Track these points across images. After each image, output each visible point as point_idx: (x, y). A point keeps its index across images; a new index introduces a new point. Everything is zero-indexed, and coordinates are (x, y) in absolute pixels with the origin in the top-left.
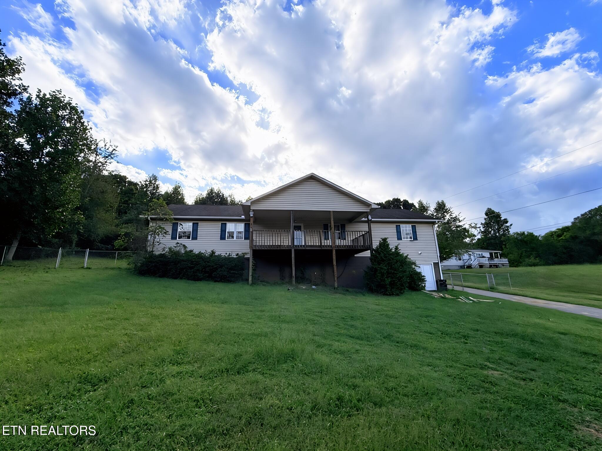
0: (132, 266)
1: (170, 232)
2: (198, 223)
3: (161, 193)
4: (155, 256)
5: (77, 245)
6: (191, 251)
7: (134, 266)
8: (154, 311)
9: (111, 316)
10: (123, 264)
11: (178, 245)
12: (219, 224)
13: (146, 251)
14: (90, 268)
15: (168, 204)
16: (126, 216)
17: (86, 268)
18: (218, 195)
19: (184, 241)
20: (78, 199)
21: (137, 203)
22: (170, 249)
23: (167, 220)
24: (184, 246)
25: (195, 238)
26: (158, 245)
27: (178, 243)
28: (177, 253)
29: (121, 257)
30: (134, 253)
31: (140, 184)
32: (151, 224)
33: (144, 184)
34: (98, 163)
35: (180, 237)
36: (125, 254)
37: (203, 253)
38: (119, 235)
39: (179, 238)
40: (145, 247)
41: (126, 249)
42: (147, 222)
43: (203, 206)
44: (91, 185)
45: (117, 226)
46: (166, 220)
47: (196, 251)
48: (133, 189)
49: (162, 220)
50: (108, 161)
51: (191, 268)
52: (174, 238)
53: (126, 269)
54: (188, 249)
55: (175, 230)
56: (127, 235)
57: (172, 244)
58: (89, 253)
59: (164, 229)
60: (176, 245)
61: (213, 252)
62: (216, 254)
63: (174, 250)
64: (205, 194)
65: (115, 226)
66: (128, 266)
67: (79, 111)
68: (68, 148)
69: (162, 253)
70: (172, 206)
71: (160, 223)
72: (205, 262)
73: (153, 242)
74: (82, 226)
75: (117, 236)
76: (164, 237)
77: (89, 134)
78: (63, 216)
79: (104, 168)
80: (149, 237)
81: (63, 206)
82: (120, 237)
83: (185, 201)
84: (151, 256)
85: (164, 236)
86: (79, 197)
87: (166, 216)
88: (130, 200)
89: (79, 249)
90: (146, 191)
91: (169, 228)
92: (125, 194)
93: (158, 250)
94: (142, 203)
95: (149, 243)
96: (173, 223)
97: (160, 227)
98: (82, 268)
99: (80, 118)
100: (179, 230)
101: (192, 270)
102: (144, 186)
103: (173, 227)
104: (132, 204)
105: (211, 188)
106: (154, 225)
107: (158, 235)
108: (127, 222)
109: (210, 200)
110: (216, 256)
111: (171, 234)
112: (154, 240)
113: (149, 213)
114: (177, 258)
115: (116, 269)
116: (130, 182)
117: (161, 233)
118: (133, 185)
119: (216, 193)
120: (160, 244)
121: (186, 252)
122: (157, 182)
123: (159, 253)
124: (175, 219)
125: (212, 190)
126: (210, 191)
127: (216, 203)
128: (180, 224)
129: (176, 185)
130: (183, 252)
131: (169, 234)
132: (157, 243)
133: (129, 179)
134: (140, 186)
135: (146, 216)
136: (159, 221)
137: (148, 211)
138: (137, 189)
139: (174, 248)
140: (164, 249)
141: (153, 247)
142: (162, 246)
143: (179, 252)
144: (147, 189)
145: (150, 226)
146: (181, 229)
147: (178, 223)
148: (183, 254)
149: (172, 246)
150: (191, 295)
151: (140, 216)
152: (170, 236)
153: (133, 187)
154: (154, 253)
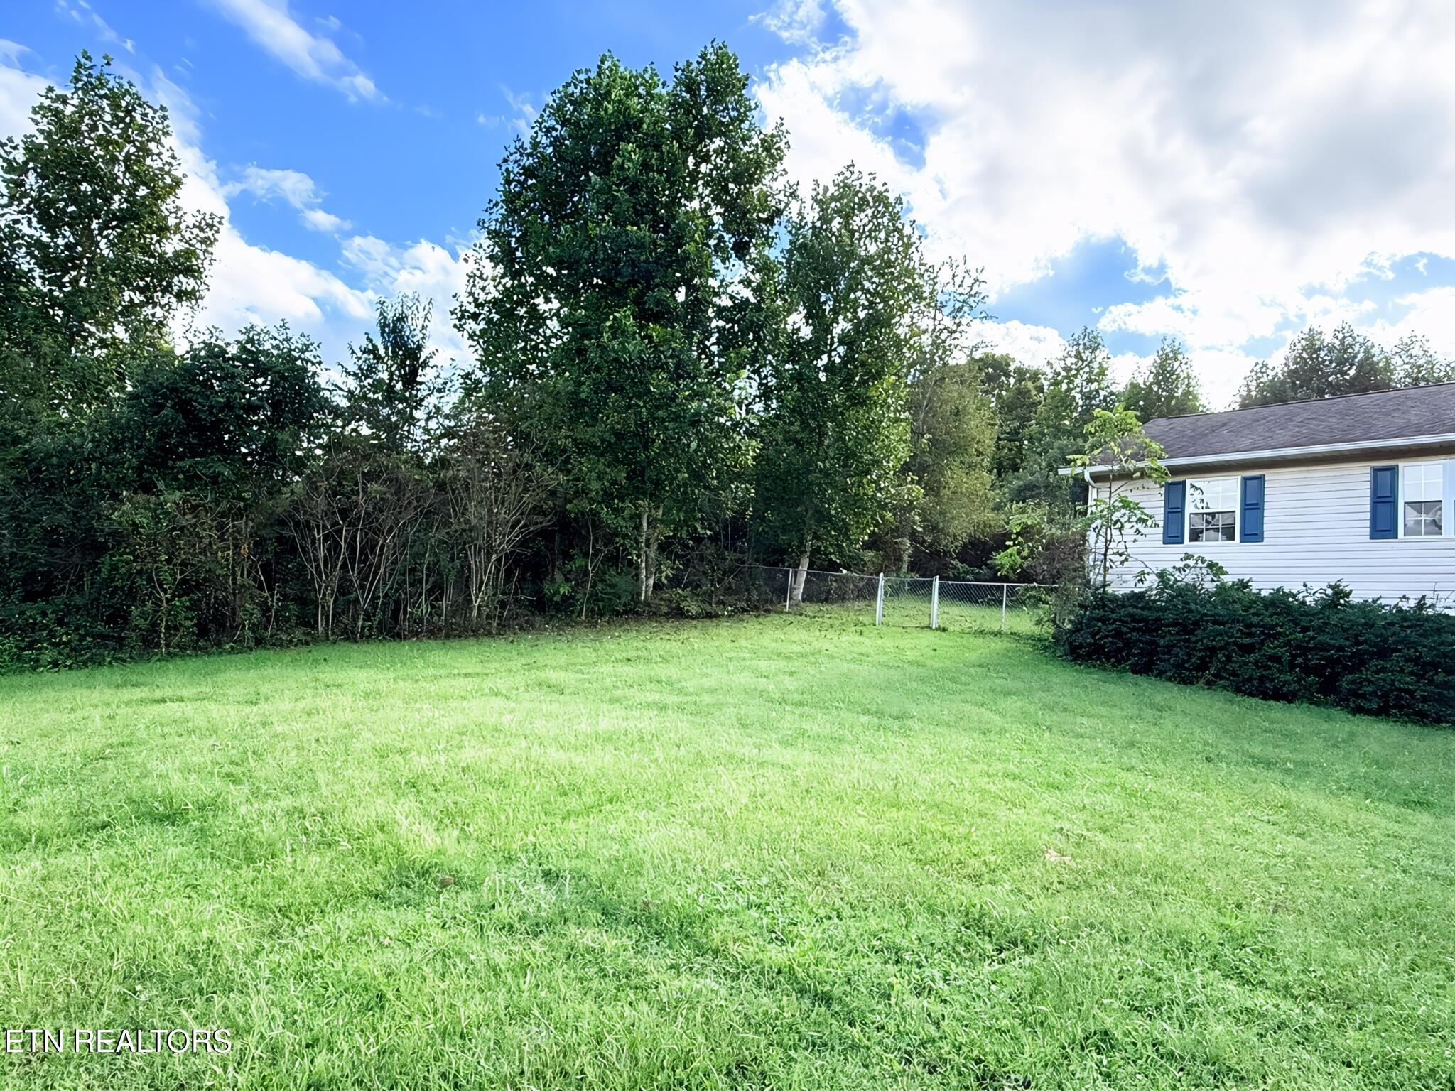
0: (1048, 631)
1: (1159, 517)
2: (1261, 479)
3: (1114, 389)
4: (1115, 599)
5: (913, 567)
6: (1243, 585)
7: (1052, 630)
8: (1132, 780)
9: (1012, 768)
10: (1024, 622)
11: (1191, 563)
12: (1361, 473)
13: (1087, 583)
14: (944, 630)
15: (1144, 419)
16: (1018, 479)
17: (938, 629)
18: (1343, 356)
19: (1211, 549)
20: (905, 442)
21: (1044, 435)
22: (1162, 575)
23: (1144, 474)
24: (1212, 566)
25: (1253, 533)
26: (1122, 563)
27: (1188, 557)
28: (1186, 594)
29: (1017, 603)
30: (1049, 591)
31: (1048, 370)
32: (1093, 494)
33: (1059, 370)
34: (941, 331)
35: (1195, 536)
36: (1027, 589)
37: (1294, 596)
38: (1007, 535)
39: (1191, 540)
40: (1080, 571)
41: (1025, 577)
42: (1080, 490)
43: (1280, 410)
44: (930, 400)
45: (998, 508)
46: (1142, 477)
47: (1263, 586)
48: (1029, 391)
49: (1125, 476)
50: (964, 321)
51: (1247, 649)
52: (1173, 537)
53: (1032, 637)
54: (1228, 579)
55: (1174, 510)
56: (1026, 532)
57: (1170, 557)
58: (941, 586)
59: (1137, 506)
60: (1181, 564)
61: (1339, 593)
62: (1355, 599)
63: (1176, 581)
64: (1278, 362)
65: (993, 509)
66: (1037, 630)
67: (891, 200)
68: (877, 311)
69: (1137, 591)
70: (1160, 424)
71: (1123, 490)
72: (1305, 630)
73: (1105, 555)
74: (919, 515)
75: (1000, 541)
76: (1138, 537)
77: (916, 257)
78: (880, 490)
79: (956, 342)
80: (1091, 536)
81: (877, 463)
82: (1010, 540)
83: (1202, 401)
84: (1102, 599)
85: (1138, 531)
86: (908, 436)
87: (1140, 465)
88: (1023, 427)
89: (916, 577)
90: (1069, 390)
91: (1152, 500)
92: (1010, 411)
93: (1122, 584)
94: (1059, 432)
95: (1092, 556)
96: (1169, 486)
97: (1126, 504)
98: (928, 627)
99: (894, 217)
100: (1189, 509)
101: (1252, 658)
102: (1059, 374)
103: (1167, 501)
104: (1031, 439)
105: (1306, 330)
106: (1104, 495)
107: (1120, 529)
108: (1021, 495)
109: (1307, 382)
110: (1353, 606)
111: (1161, 524)
112: (1107, 548)
113: (1087, 459)
114: (1190, 611)
115: (1007, 635)
116: (1020, 373)
117: (1129, 521)
118: (1030, 378)
119: (1331, 349)
120: (1126, 560)
121: (1222, 588)
122: (1097, 352)
123: (1128, 591)
124: (1175, 471)
125: (1311, 338)
126: (1304, 343)
127: (1336, 390)
128: (1192, 486)
129: (1163, 349)
130: (1211, 587)
131: (1157, 525)
132: (1117, 559)
133: (1017, 364)
134: (1050, 376)
135: (1079, 470)
136: (1121, 483)
137: (1080, 451)
138: (1040, 389)
139: (1177, 574)
140: (1141, 578)
141: (1106, 569)
142: (1134, 567)
143: (1195, 587)
144: (1071, 382)
145: (1091, 502)
146: (1196, 506)
147: (1184, 483)
148: (1212, 595)
149: (1168, 566)
150: (1257, 750)
151: (1061, 472)
152: (1161, 530)
153: (1030, 385)
154: (1109, 590)
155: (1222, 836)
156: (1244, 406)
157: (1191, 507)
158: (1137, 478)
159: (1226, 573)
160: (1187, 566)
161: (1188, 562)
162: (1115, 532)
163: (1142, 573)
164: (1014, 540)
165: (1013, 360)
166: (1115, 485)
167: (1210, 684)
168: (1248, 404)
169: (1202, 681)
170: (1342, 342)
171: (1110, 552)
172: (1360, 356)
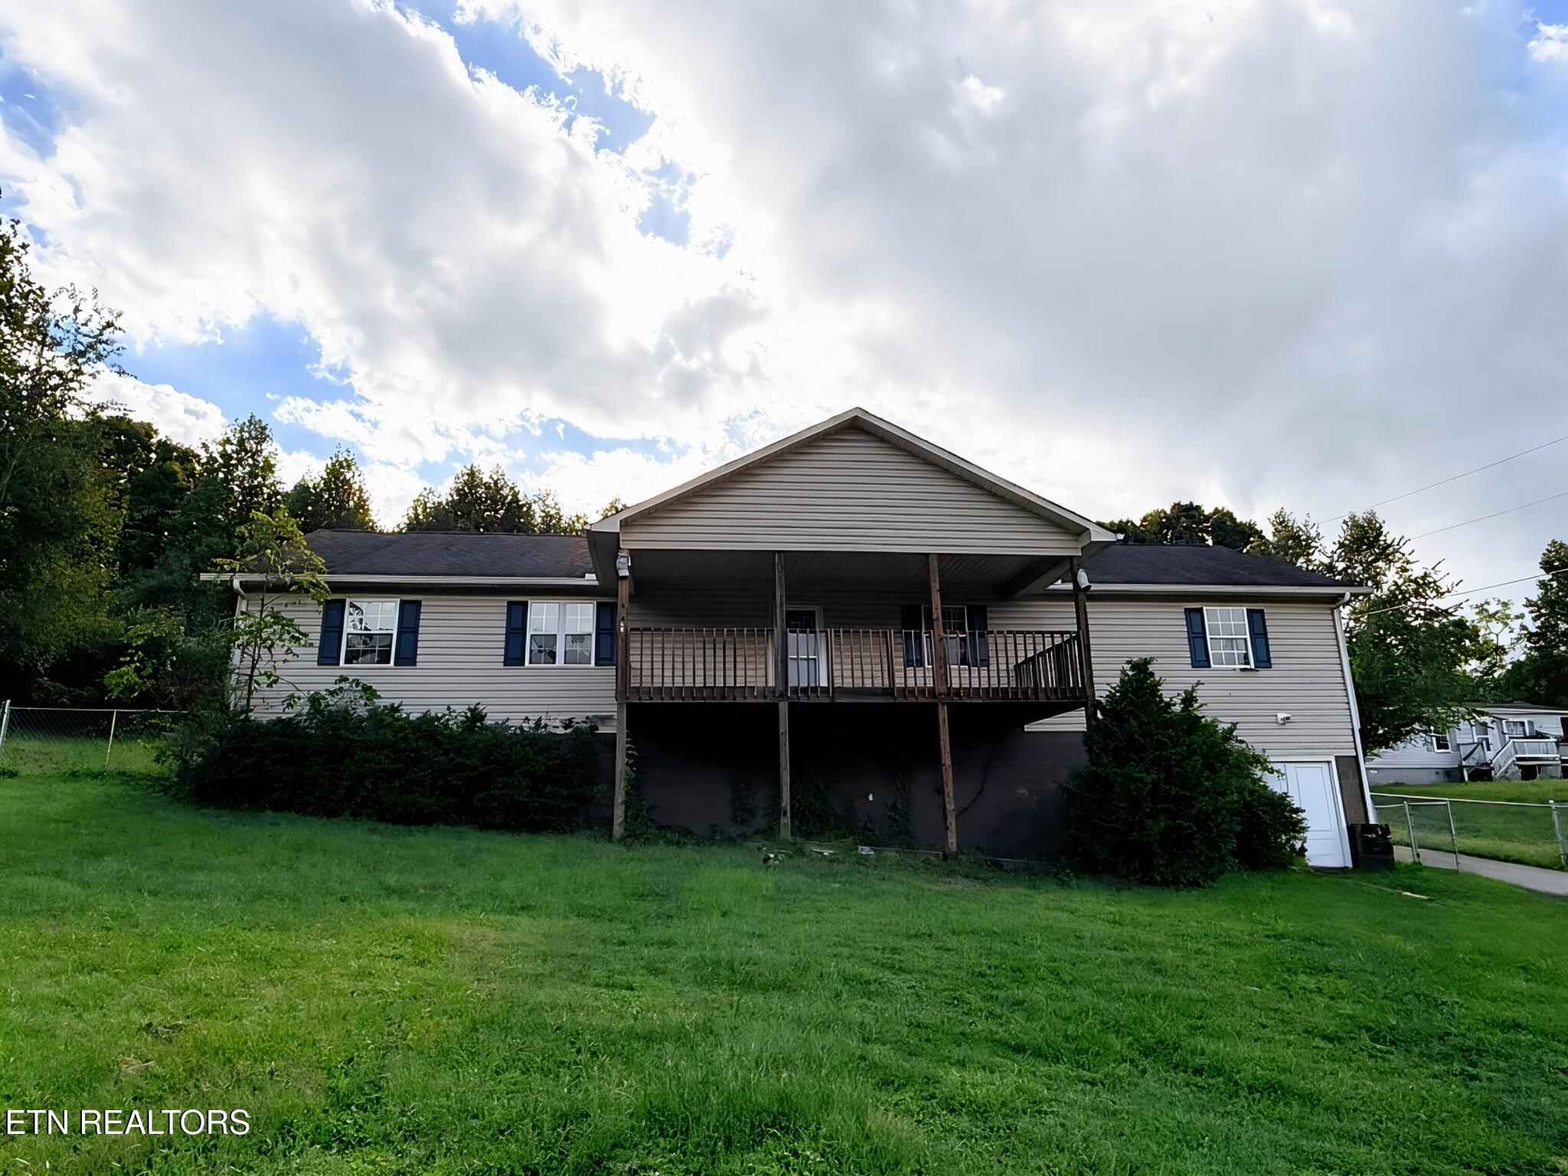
0: (170, 766)
1: (315, 636)
2: (418, 604)
3: (281, 488)
4: (259, 727)
6: (394, 709)
7: (176, 766)
10: (138, 757)
11: (346, 686)
12: (499, 606)
13: (224, 708)
14: (13, 775)
15: (305, 528)
16: (149, 577)
18: (494, 491)
19: (365, 671)
21: (192, 527)
22: (315, 700)
23: (302, 589)
24: (367, 689)
25: (407, 659)
26: (270, 685)
27: (343, 679)
28: (343, 718)
29: (128, 731)
30: (176, 718)
31: (201, 452)
32: (242, 606)
33: (216, 455)
34: (50, 375)
35: (352, 656)
37: (438, 719)
38: (123, 649)
39: (348, 660)
40: (219, 697)
41: (147, 701)
42: (228, 599)
43: (440, 537)
44: (21, 461)
46: (299, 591)
47: (411, 710)
48: (175, 473)
49: (281, 588)
50: (85, 369)
51: (393, 775)
52: (328, 656)
53: (147, 776)
54: (382, 704)
55: (332, 628)
56: (154, 647)
57: (324, 679)
58: (12, 714)
59: (290, 623)
60: (334, 687)
61: (476, 716)
62: (488, 721)
63: (328, 705)
64: (444, 492)
65: (109, 614)
66: (156, 769)
69: (284, 717)
70: (324, 535)
71: (277, 603)
72: (448, 751)
73: (251, 676)
75: (113, 653)
76: (290, 657)
77: (16, 268)
79: (72, 394)
80: (237, 654)
82: (126, 655)
83: (372, 517)
84: (242, 727)
85: (289, 651)
87: (298, 577)
88: (163, 514)
90: (226, 480)
91: (310, 620)
92: (146, 494)
93: (267, 709)
94: (210, 524)
95: (234, 677)
96: (328, 604)
97: (276, 617)
100: (348, 628)
101: (397, 783)
102: (216, 460)
103: (325, 618)
104: (173, 530)
105: (469, 467)
106: (255, 609)
107: (270, 648)
108: (153, 598)
109: (467, 515)
110: (487, 728)
111: (317, 643)
112: (253, 668)
113: (237, 565)
114: (340, 737)
115: (111, 775)
116: (165, 448)
117: (280, 639)
118: (177, 459)
119: (487, 487)
120: (275, 682)
121: (374, 714)
122: (264, 445)
123: (274, 717)
124: (335, 587)
125: (472, 474)
126: (466, 477)
127: (490, 526)
128: (352, 605)
129: (336, 456)
130: (362, 712)
131: (311, 645)
132: (263, 680)
133: (162, 437)
134: (204, 460)
135: (226, 577)
136: (275, 595)
137: (231, 555)
138: (191, 474)
139: (329, 698)
140: (290, 702)
141: (250, 692)
142: (283, 689)
143: (346, 711)
144: (230, 472)
145: (238, 615)
146: (355, 626)
147: (343, 602)
148: (361, 720)
149: (321, 689)
150: (392, 879)
151: (204, 577)
152: (316, 651)
153: (177, 466)
154: (252, 716)
155: (344, 984)
156: (411, 527)
157: (350, 625)
158: (294, 592)
159: (379, 697)
160: (341, 689)
161: (342, 685)
162: (264, 651)
163: (292, 697)
164: (132, 656)
165: (156, 432)
166: (269, 598)
167: (355, 815)
168: (415, 526)
169: (348, 813)
170: (496, 483)
171: (256, 672)
172: (510, 498)
